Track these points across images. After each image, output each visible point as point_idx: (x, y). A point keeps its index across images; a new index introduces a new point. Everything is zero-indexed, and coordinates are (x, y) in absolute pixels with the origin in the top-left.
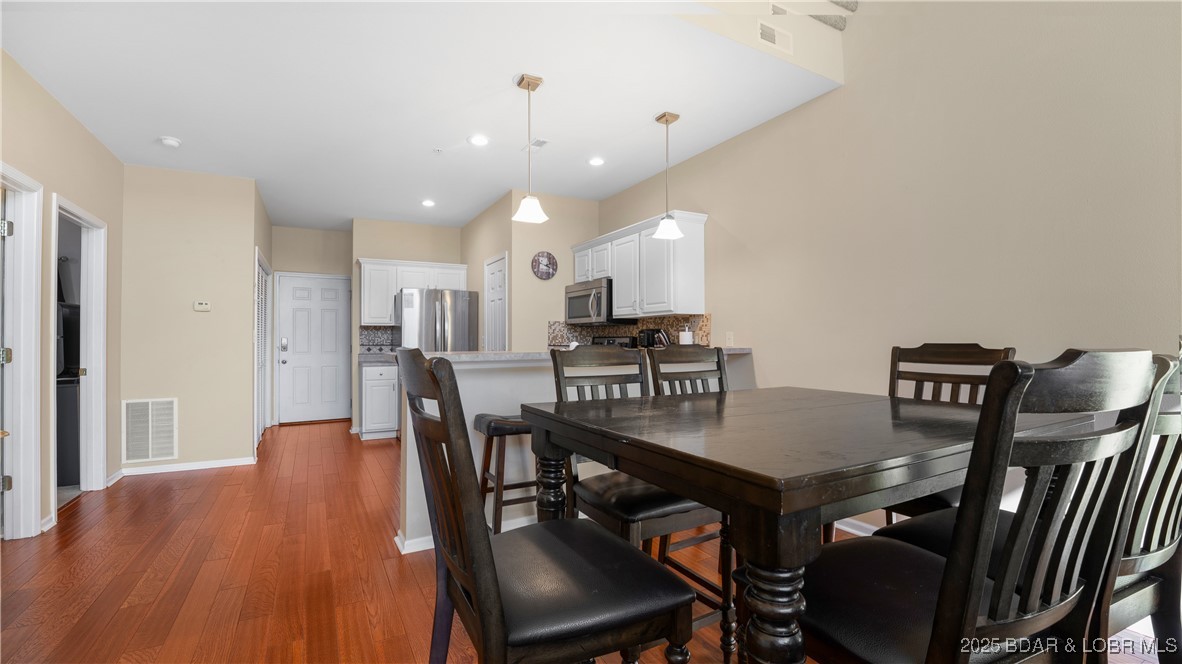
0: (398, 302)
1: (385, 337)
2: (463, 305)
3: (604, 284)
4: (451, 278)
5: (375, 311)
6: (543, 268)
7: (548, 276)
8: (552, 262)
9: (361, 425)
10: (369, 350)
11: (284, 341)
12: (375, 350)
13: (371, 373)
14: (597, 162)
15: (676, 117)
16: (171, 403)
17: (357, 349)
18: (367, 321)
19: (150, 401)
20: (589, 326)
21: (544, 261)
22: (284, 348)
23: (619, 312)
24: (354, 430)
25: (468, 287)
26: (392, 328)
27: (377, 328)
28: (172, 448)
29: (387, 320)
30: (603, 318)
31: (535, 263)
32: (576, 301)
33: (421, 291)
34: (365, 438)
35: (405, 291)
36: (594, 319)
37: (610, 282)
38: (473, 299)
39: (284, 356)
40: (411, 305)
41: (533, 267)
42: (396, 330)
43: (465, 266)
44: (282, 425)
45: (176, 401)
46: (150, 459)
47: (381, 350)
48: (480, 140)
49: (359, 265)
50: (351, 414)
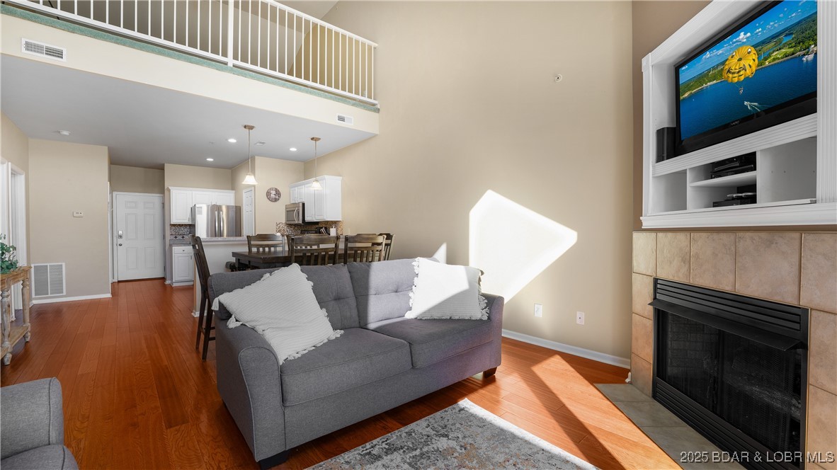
0: (193, 210)
1: (186, 230)
2: (232, 214)
3: (301, 205)
4: (224, 198)
5: (179, 215)
6: (273, 196)
7: (276, 200)
8: (278, 193)
9: (172, 279)
10: (176, 237)
11: (120, 232)
12: (180, 237)
13: (177, 250)
14: (293, 149)
15: (319, 139)
16: (61, 265)
17: (168, 237)
18: (174, 221)
19: (48, 264)
20: (296, 225)
21: (274, 192)
22: (121, 237)
23: (308, 219)
24: (168, 282)
25: (235, 203)
26: (190, 225)
27: (180, 225)
28: (62, 289)
29: (186, 221)
30: (301, 222)
31: (268, 194)
32: (289, 212)
33: (208, 206)
34: (174, 285)
35: (197, 206)
36: (296, 222)
37: (303, 204)
38: (238, 210)
39: (120, 241)
40: (200, 213)
41: (267, 196)
42: (192, 227)
43: (234, 191)
44: (119, 282)
45: (64, 264)
46: (49, 295)
47: (183, 237)
48: (232, 141)
49: (169, 190)
50: (165, 274)
